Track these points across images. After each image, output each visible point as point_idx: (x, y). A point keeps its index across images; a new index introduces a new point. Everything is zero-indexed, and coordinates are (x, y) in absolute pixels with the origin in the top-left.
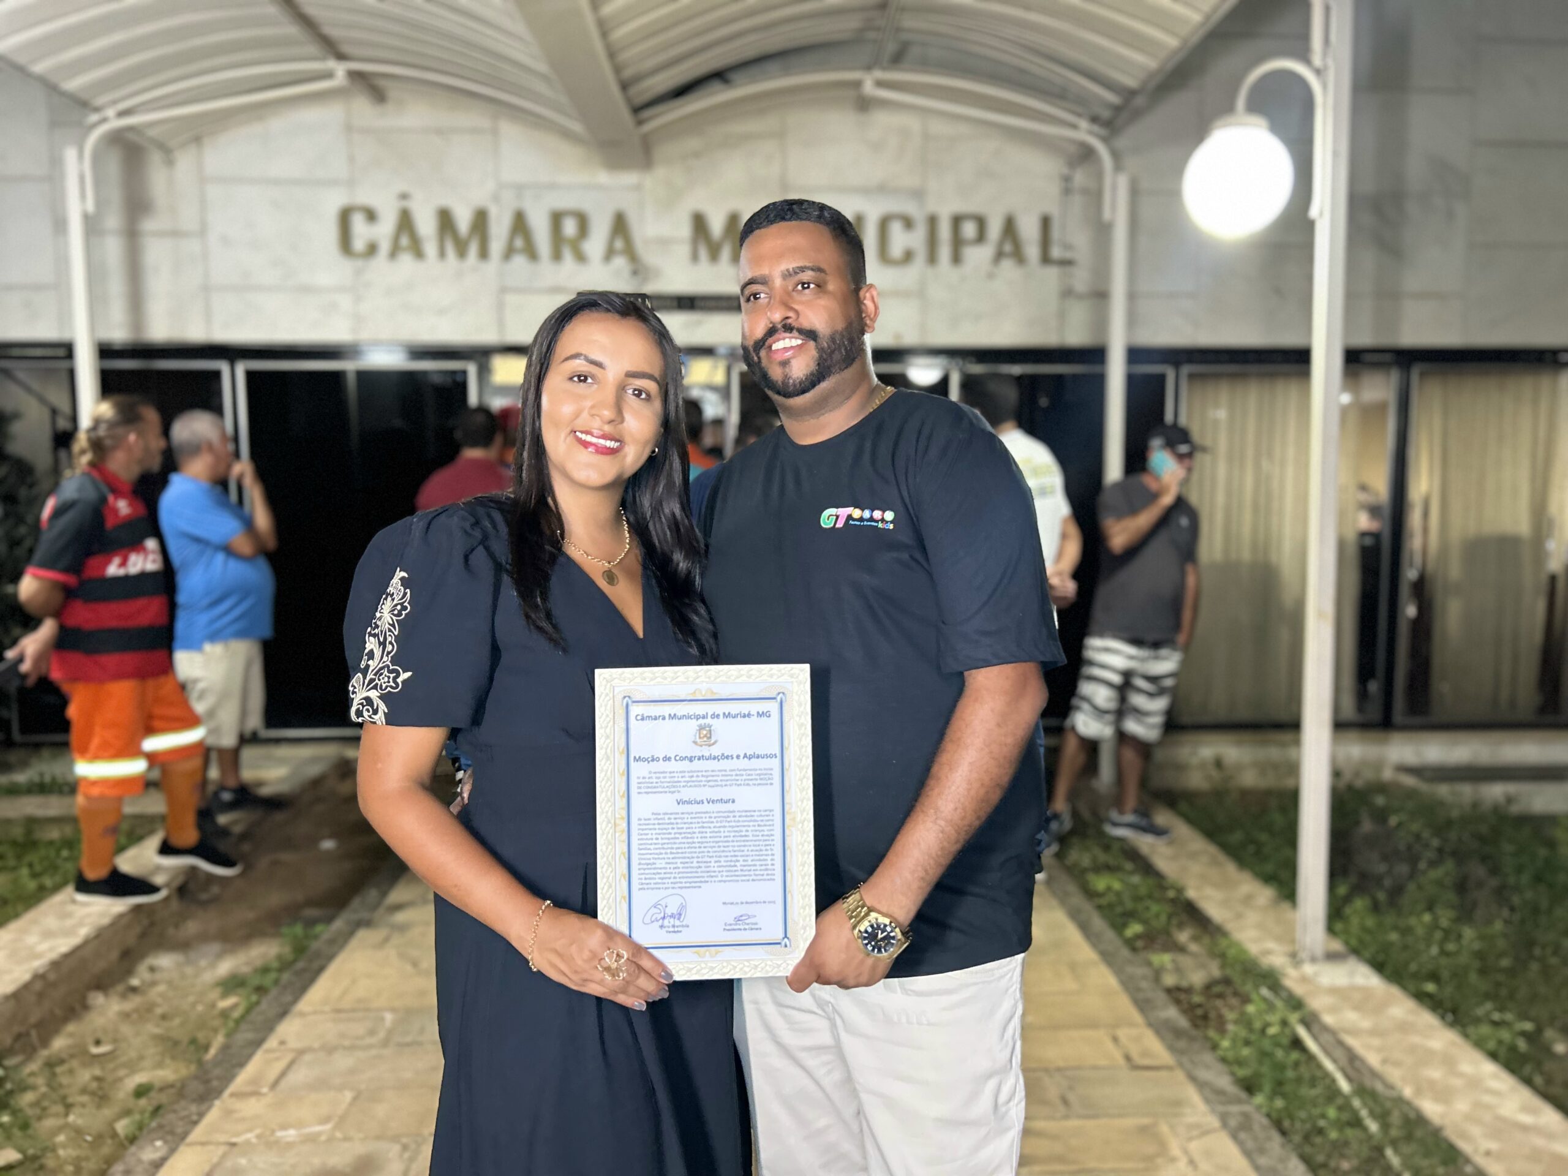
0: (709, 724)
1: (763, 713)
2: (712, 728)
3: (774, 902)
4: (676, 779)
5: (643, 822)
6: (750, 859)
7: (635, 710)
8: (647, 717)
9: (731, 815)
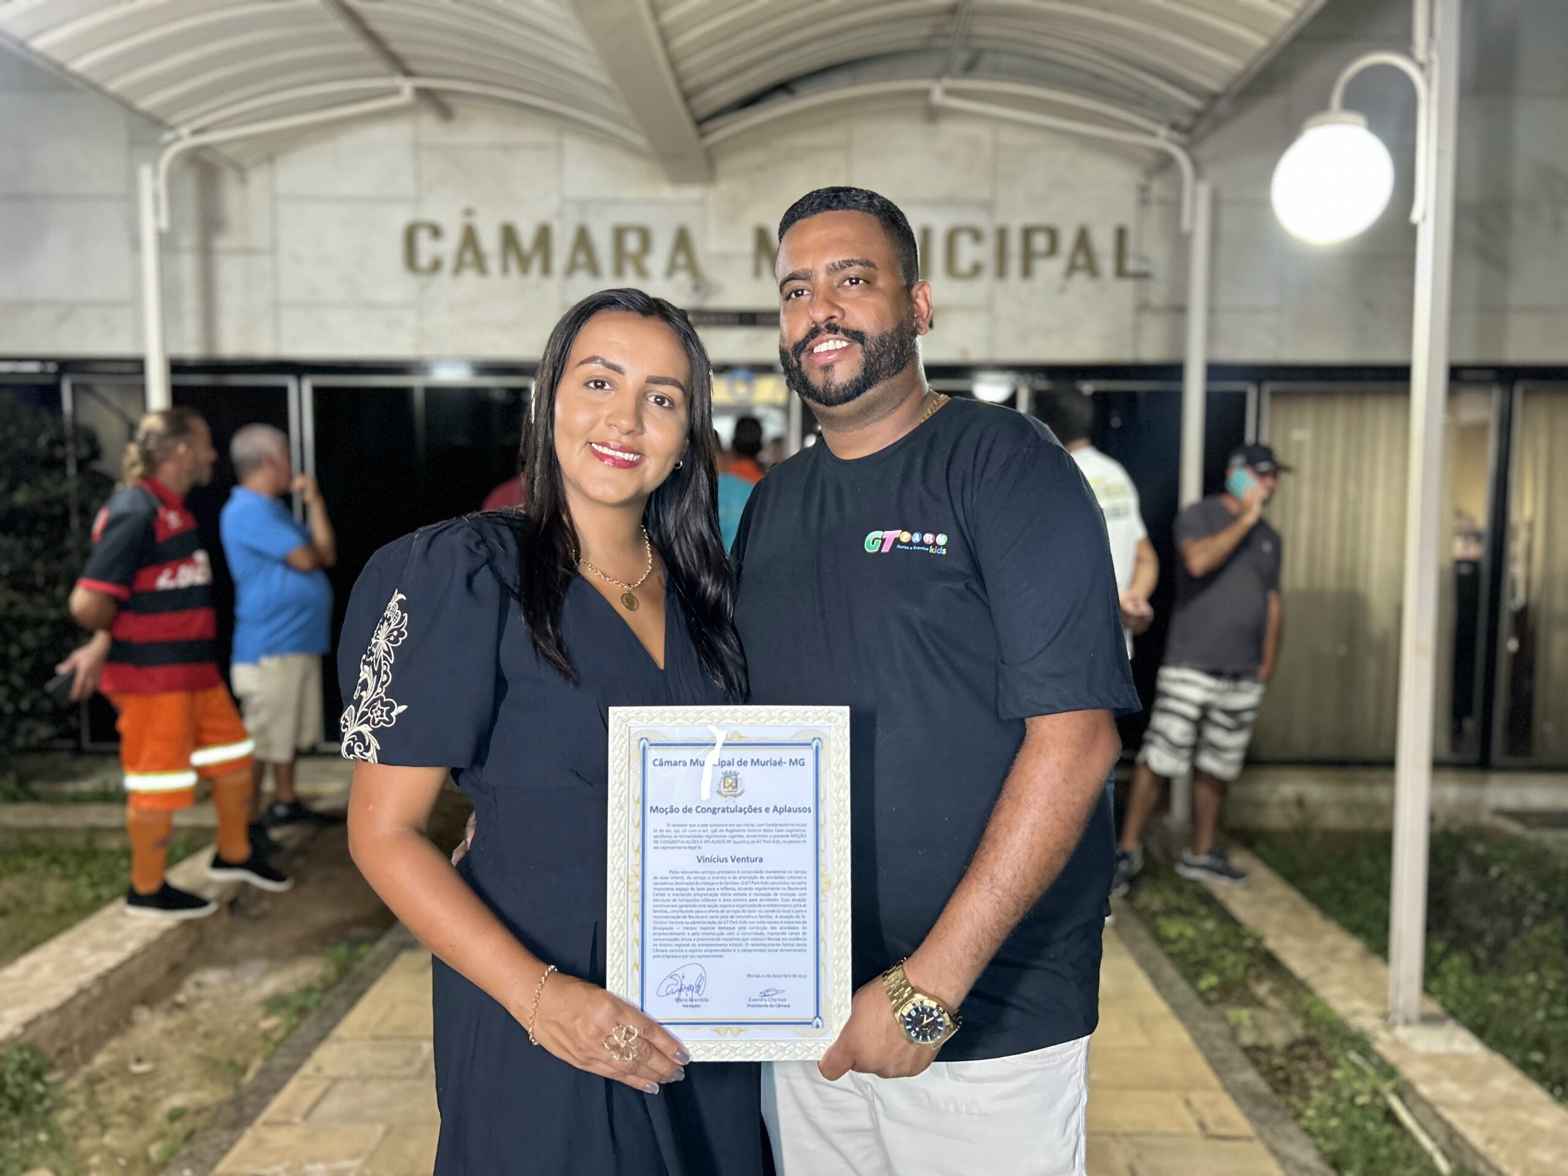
0: (735, 772)
1: (796, 760)
2: (738, 777)
3: (805, 976)
4: (697, 834)
5: (659, 881)
6: (778, 926)
7: (653, 754)
8: (665, 762)
9: (758, 875)
